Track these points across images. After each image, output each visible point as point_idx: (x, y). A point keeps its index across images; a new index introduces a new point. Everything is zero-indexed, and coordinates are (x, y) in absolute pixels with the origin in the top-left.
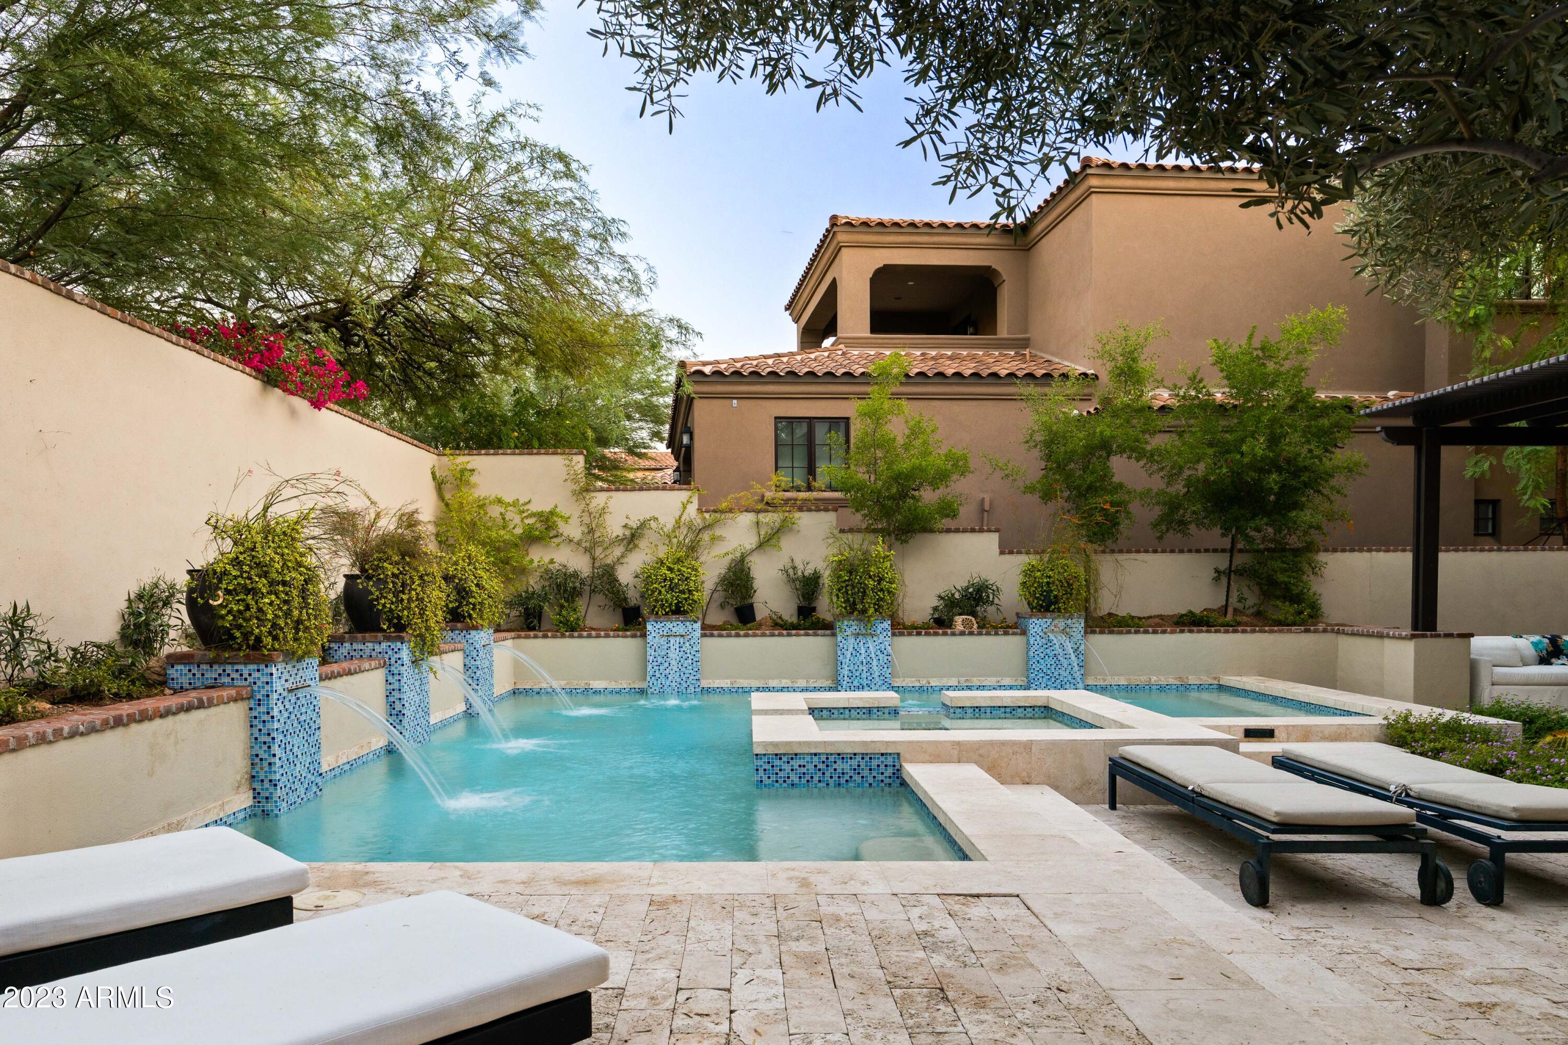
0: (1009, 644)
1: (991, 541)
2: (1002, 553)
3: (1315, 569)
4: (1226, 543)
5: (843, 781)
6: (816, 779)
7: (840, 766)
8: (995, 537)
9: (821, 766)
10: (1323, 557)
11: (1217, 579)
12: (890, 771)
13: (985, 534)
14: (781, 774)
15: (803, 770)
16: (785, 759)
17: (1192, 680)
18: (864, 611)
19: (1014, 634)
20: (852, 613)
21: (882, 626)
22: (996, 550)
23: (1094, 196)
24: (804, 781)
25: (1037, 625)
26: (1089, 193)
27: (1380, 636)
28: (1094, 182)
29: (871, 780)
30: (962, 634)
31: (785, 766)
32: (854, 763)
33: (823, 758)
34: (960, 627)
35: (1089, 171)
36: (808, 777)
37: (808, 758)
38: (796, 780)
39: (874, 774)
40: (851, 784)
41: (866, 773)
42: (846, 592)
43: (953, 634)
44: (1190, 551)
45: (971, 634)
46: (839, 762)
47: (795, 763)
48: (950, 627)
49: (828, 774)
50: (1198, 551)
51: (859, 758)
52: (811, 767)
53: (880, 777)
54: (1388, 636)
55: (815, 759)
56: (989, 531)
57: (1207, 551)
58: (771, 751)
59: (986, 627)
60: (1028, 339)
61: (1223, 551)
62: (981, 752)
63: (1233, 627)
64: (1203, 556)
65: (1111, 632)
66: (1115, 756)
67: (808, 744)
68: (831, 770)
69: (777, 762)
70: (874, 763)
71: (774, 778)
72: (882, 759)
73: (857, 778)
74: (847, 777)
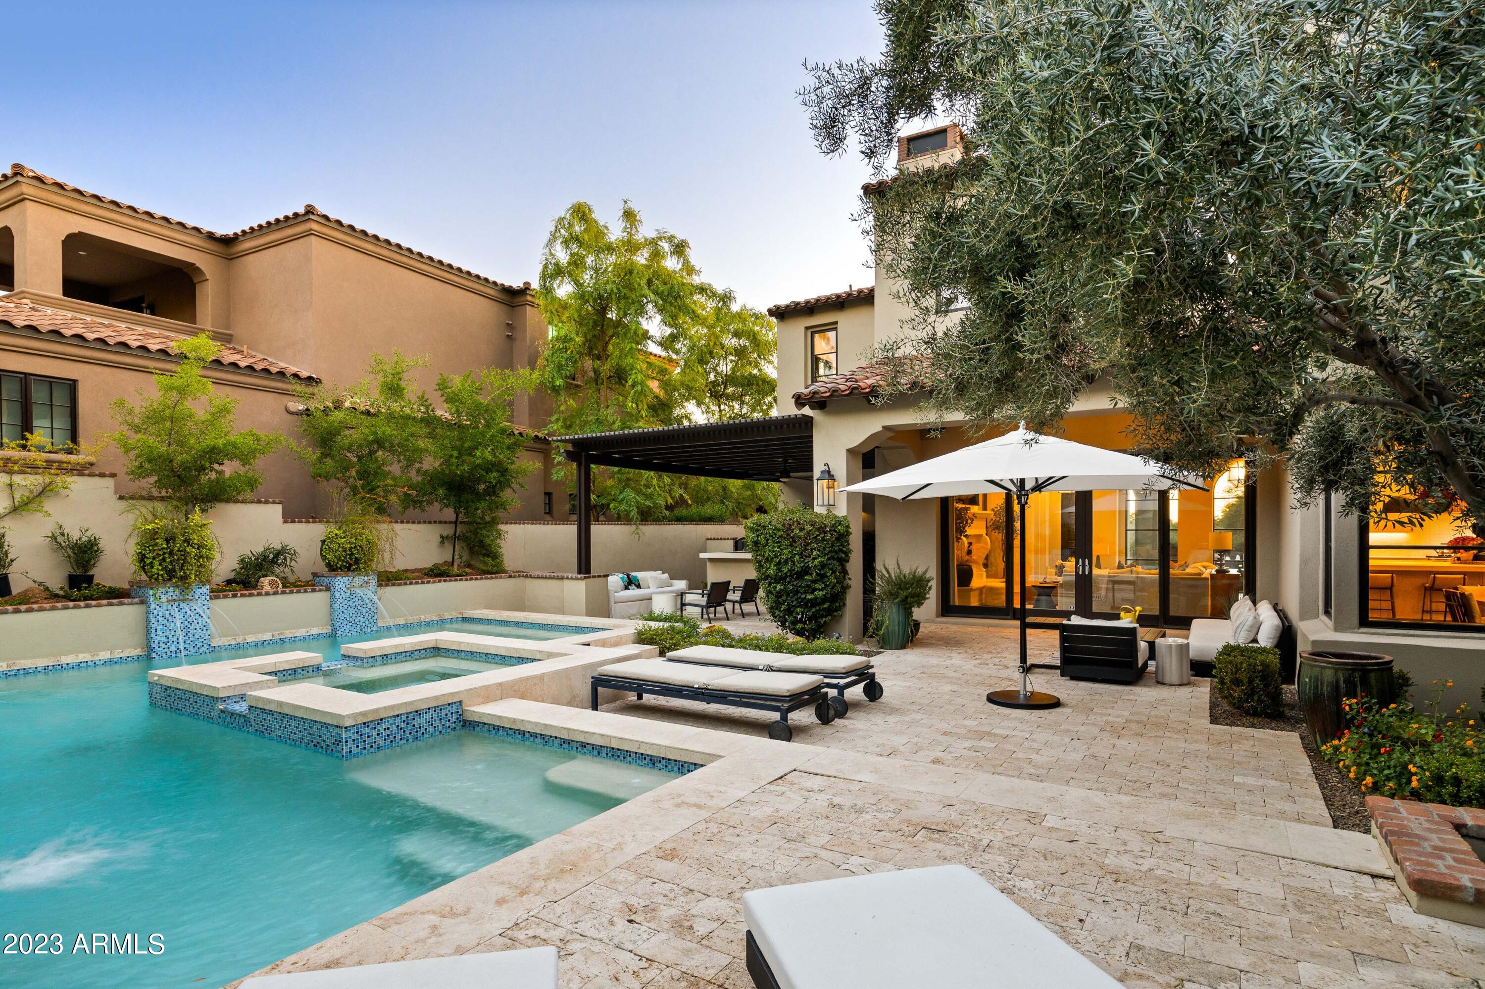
0: (316, 600)
1: (275, 511)
2: (285, 522)
3: (499, 536)
4: (453, 517)
5: (419, 734)
6: (398, 737)
7: (418, 721)
8: (279, 507)
9: (403, 725)
10: (502, 527)
11: (442, 542)
12: (455, 716)
13: (270, 505)
14: (369, 741)
15: (388, 732)
16: (372, 726)
17: (447, 616)
18: (184, 578)
19: (320, 590)
20: (170, 580)
21: (200, 591)
22: (281, 520)
23: (313, 237)
24: (388, 742)
25: (341, 582)
26: (309, 233)
27: (562, 578)
28: (315, 226)
29: (440, 728)
30: (267, 594)
31: (374, 733)
32: (428, 716)
33: (404, 717)
34: (267, 588)
35: (312, 217)
36: (391, 738)
37: (391, 721)
38: (380, 741)
39: (443, 722)
40: (426, 736)
41: (437, 723)
42: (164, 560)
43: (260, 594)
44: (425, 522)
45: (276, 593)
46: (417, 718)
47: (380, 728)
48: (255, 587)
49: (408, 731)
50: (430, 522)
51: (432, 711)
52: (394, 728)
53: (448, 724)
54: (567, 578)
55: (398, 720)
56: (274, 502)
57: (435, 522)
58: (360, 720)
59: (290, 586)
60: (231, 335)
61: (451, 522)
62: (516, 687)
63: (460, 576)
64: (433, 525)
65: (393, 585)
66: (595, 675)
67: (392, 707)
68: (410, 727)
69: (365, 730)
70: (444, 713)
71: (362, 745)
72: (449, 708)
73: (431, 729)
74: (423, 730)
